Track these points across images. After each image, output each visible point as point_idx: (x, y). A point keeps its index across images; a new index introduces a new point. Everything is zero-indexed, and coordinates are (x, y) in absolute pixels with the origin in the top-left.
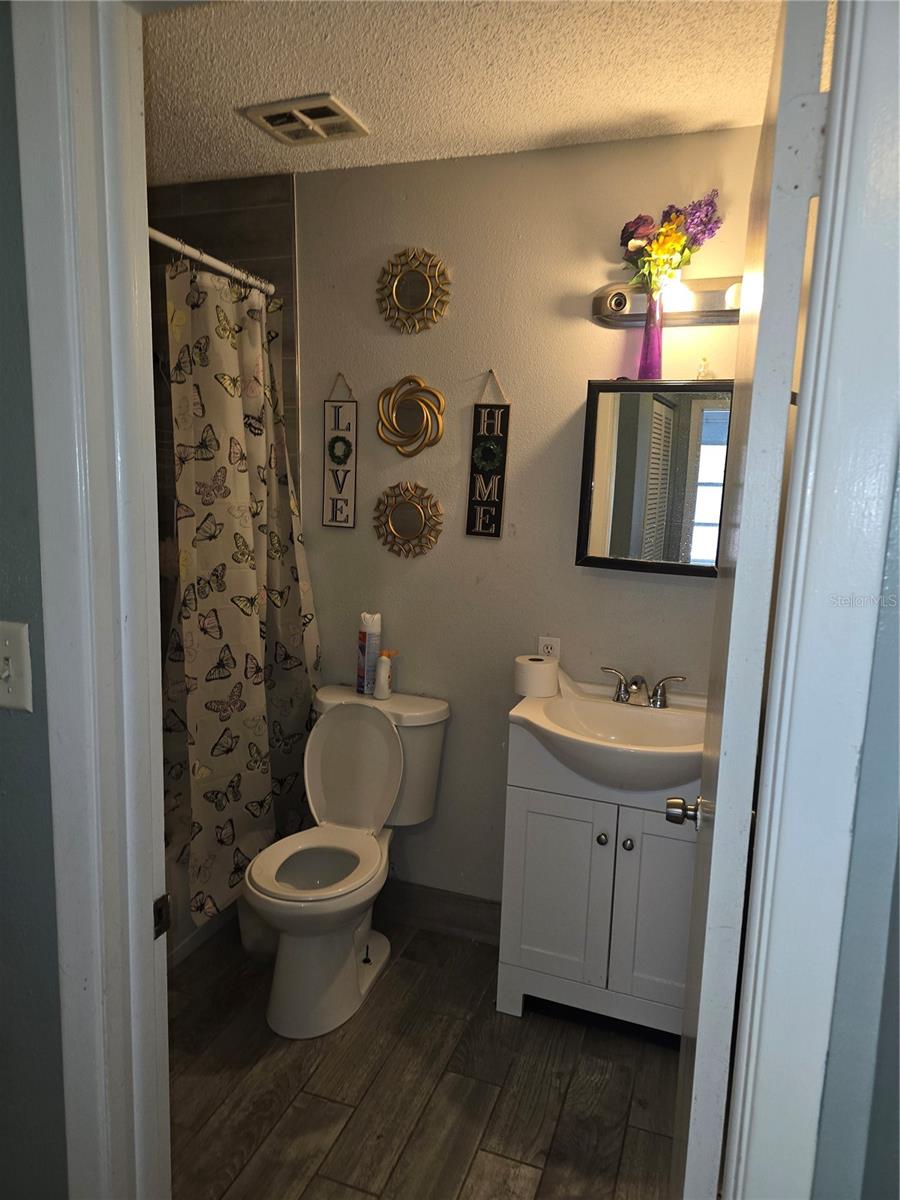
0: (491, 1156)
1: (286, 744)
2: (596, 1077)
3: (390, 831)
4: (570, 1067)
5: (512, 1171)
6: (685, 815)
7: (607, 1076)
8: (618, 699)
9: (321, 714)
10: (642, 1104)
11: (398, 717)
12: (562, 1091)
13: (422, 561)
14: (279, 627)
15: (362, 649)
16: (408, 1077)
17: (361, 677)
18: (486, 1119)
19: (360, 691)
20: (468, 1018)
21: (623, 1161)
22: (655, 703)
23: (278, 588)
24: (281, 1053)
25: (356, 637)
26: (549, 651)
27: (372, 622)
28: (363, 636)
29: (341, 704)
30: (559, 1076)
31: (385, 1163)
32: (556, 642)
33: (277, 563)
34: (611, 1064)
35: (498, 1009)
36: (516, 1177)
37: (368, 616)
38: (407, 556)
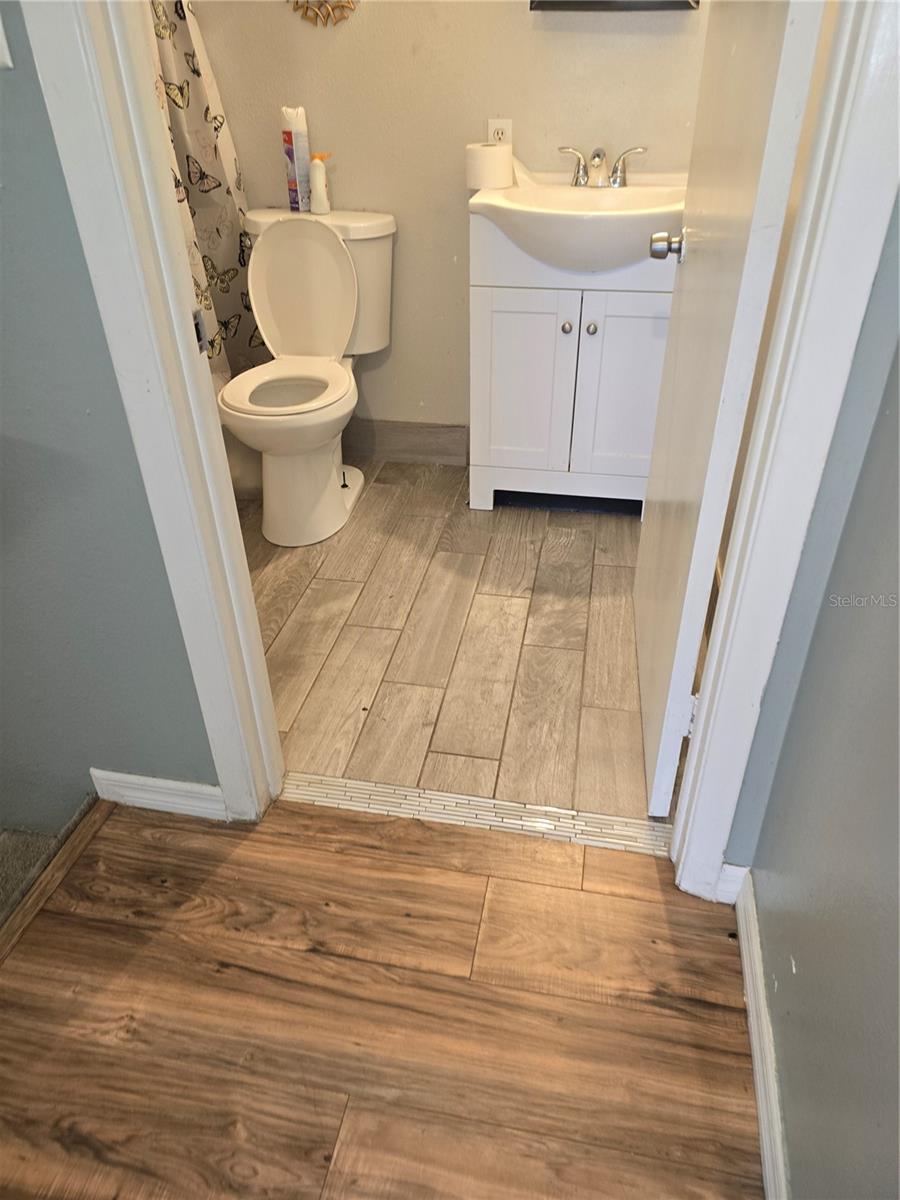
0: (487, 597)
1: (222, 282)
2: (563, 540)
3: (350, 360)
4: (541, 536)
5: (506, 603)
6: (670, 249)
7: (573, 538)
8: (577, 184)
9: (257, 236)
10: (604, 551)
11: (344, 230)
12: (537, 551)
13: (344, 26)
14: (187, 136)
15: (290, 154)
16: (405, 559)
17: (293, 191)
18: (478, 575)
19: (295, 209)
20: (447, 516)
21: (594, 585)
22: (615, 182)
23: (176, 80)
24: (287, 557)
25: (281, 137)
26: (500, 135)
27: (296, 118)
28: (288, 137)
29: (279, 222)
30: (532, 542)
31: (400, 611)
32: (506, 124)
33: (168, 43)
34: (574, 531)
35: (471, 507)
36: (509, 606)
37: (290, 110)
38: (325, 24)
